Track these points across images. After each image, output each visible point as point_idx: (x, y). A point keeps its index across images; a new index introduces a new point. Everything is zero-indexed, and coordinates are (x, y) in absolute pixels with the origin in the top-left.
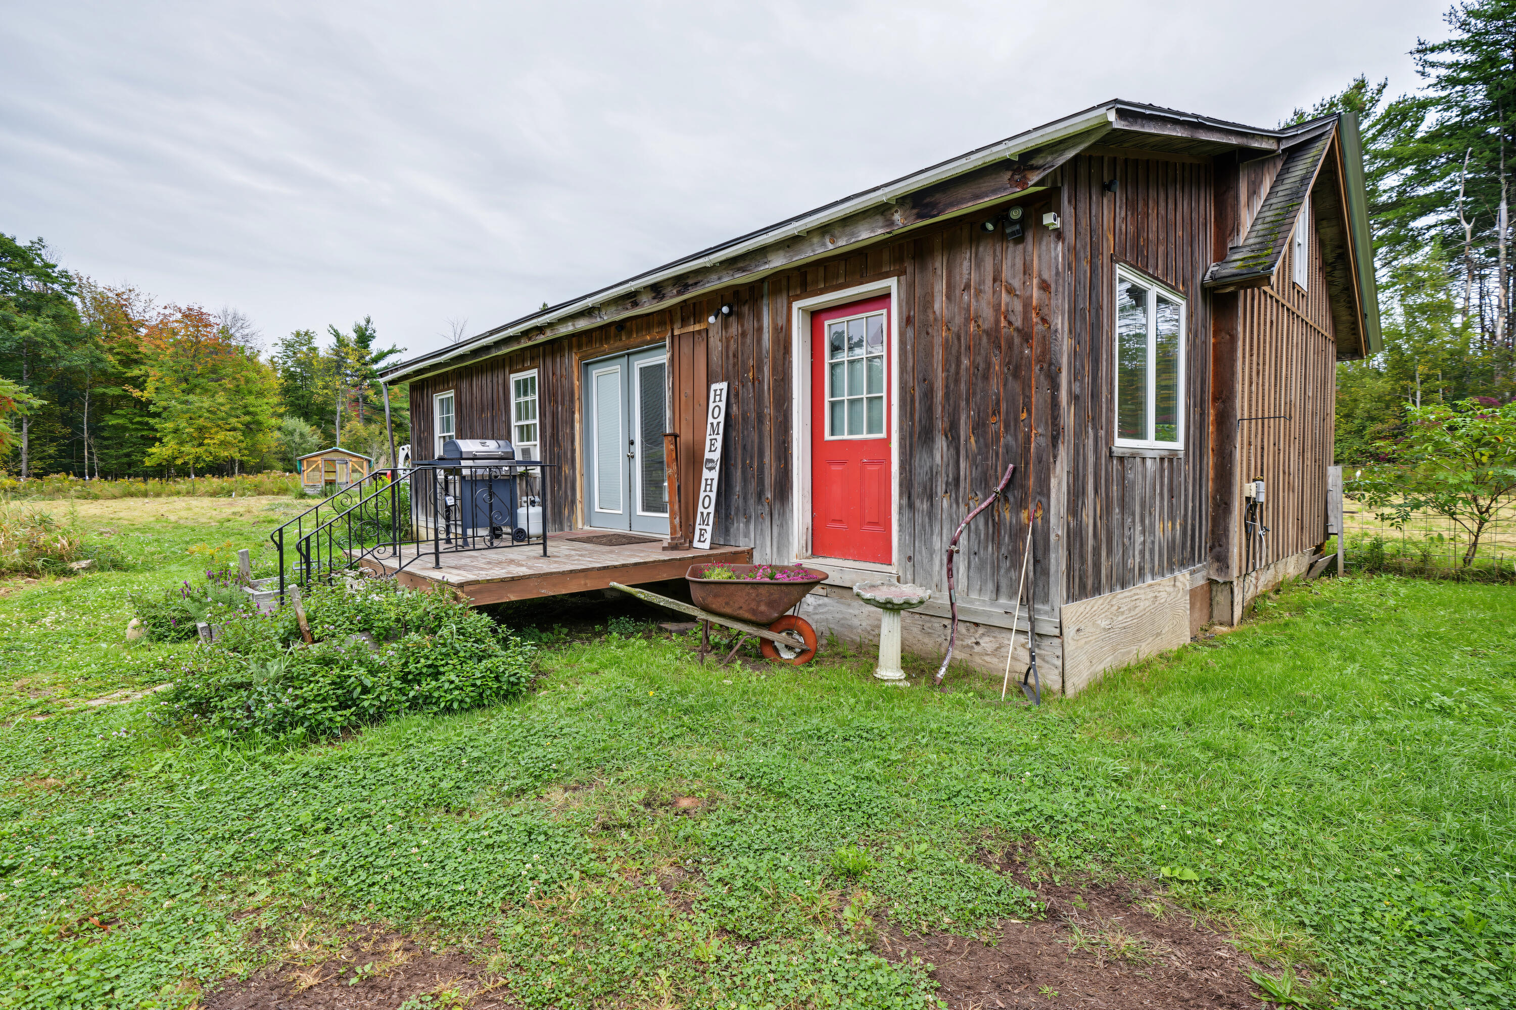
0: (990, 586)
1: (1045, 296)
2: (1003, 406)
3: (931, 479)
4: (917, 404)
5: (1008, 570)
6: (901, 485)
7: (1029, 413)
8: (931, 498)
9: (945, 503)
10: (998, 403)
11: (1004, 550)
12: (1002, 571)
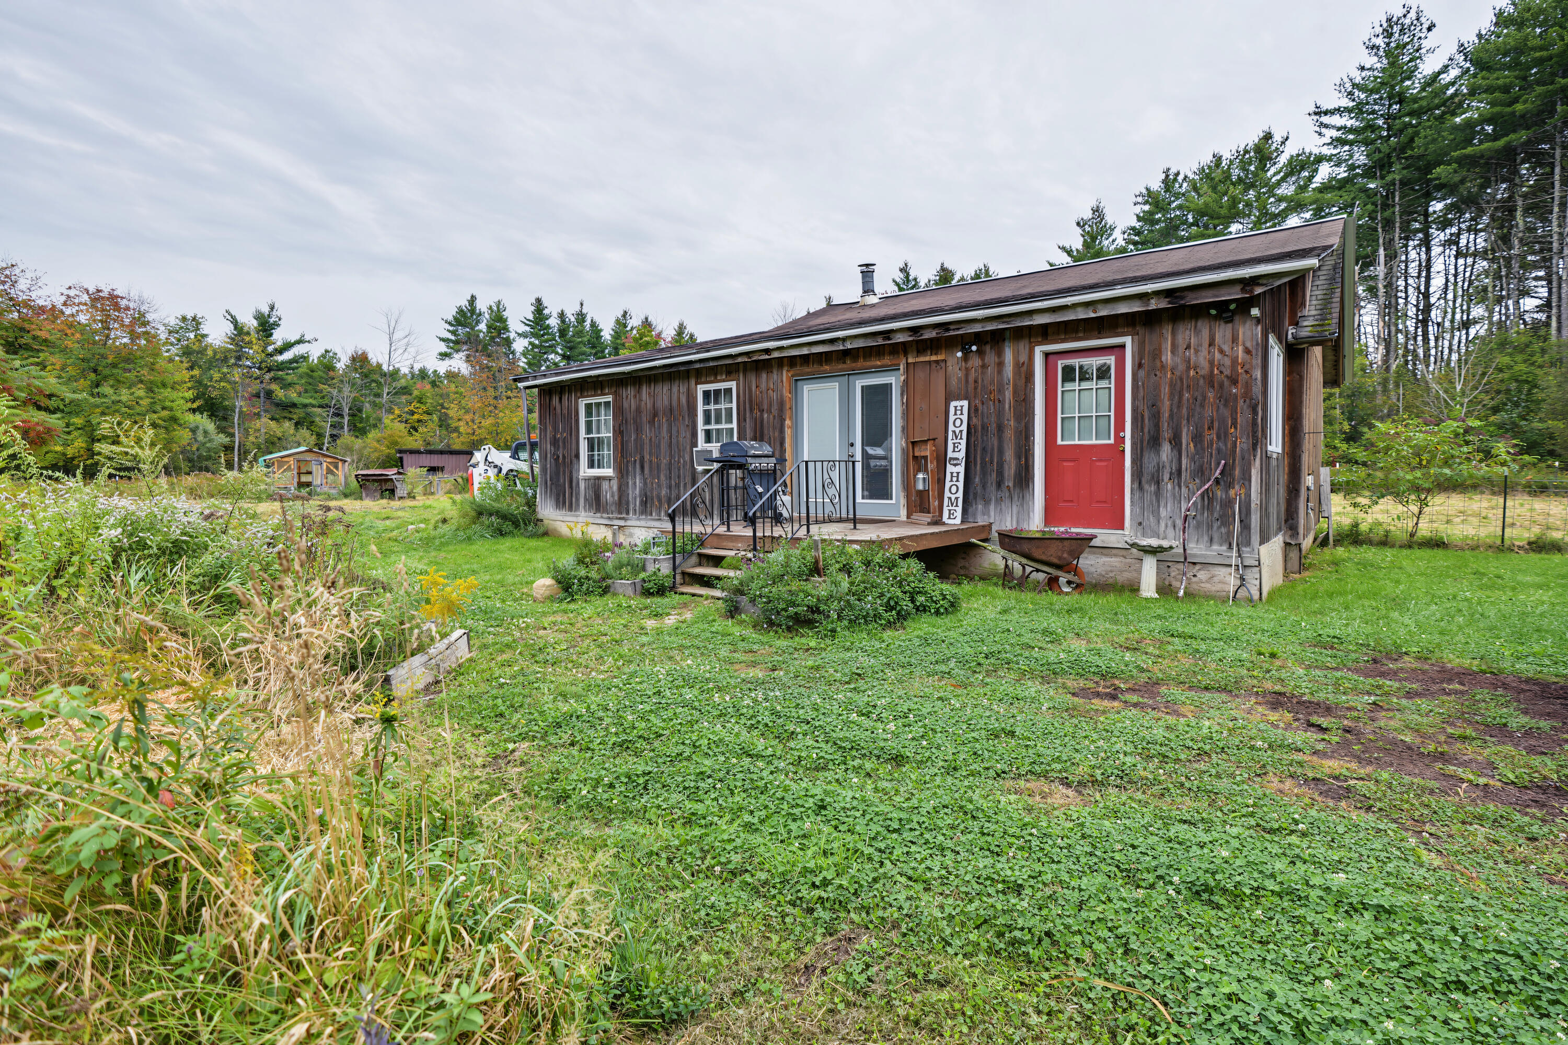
0: (1206, 538)
1: (1248, 357)
2: (1216, 425)
3: (1158, 471)
4: (1146, 421)
5: (1219, 528)
6: (1132, 475)
7: (1236, 428)
8: (1158, 483)
9: (1169, 486)
10: (1212, 422)
11: (1216, 515)
12: (1215, 528)
